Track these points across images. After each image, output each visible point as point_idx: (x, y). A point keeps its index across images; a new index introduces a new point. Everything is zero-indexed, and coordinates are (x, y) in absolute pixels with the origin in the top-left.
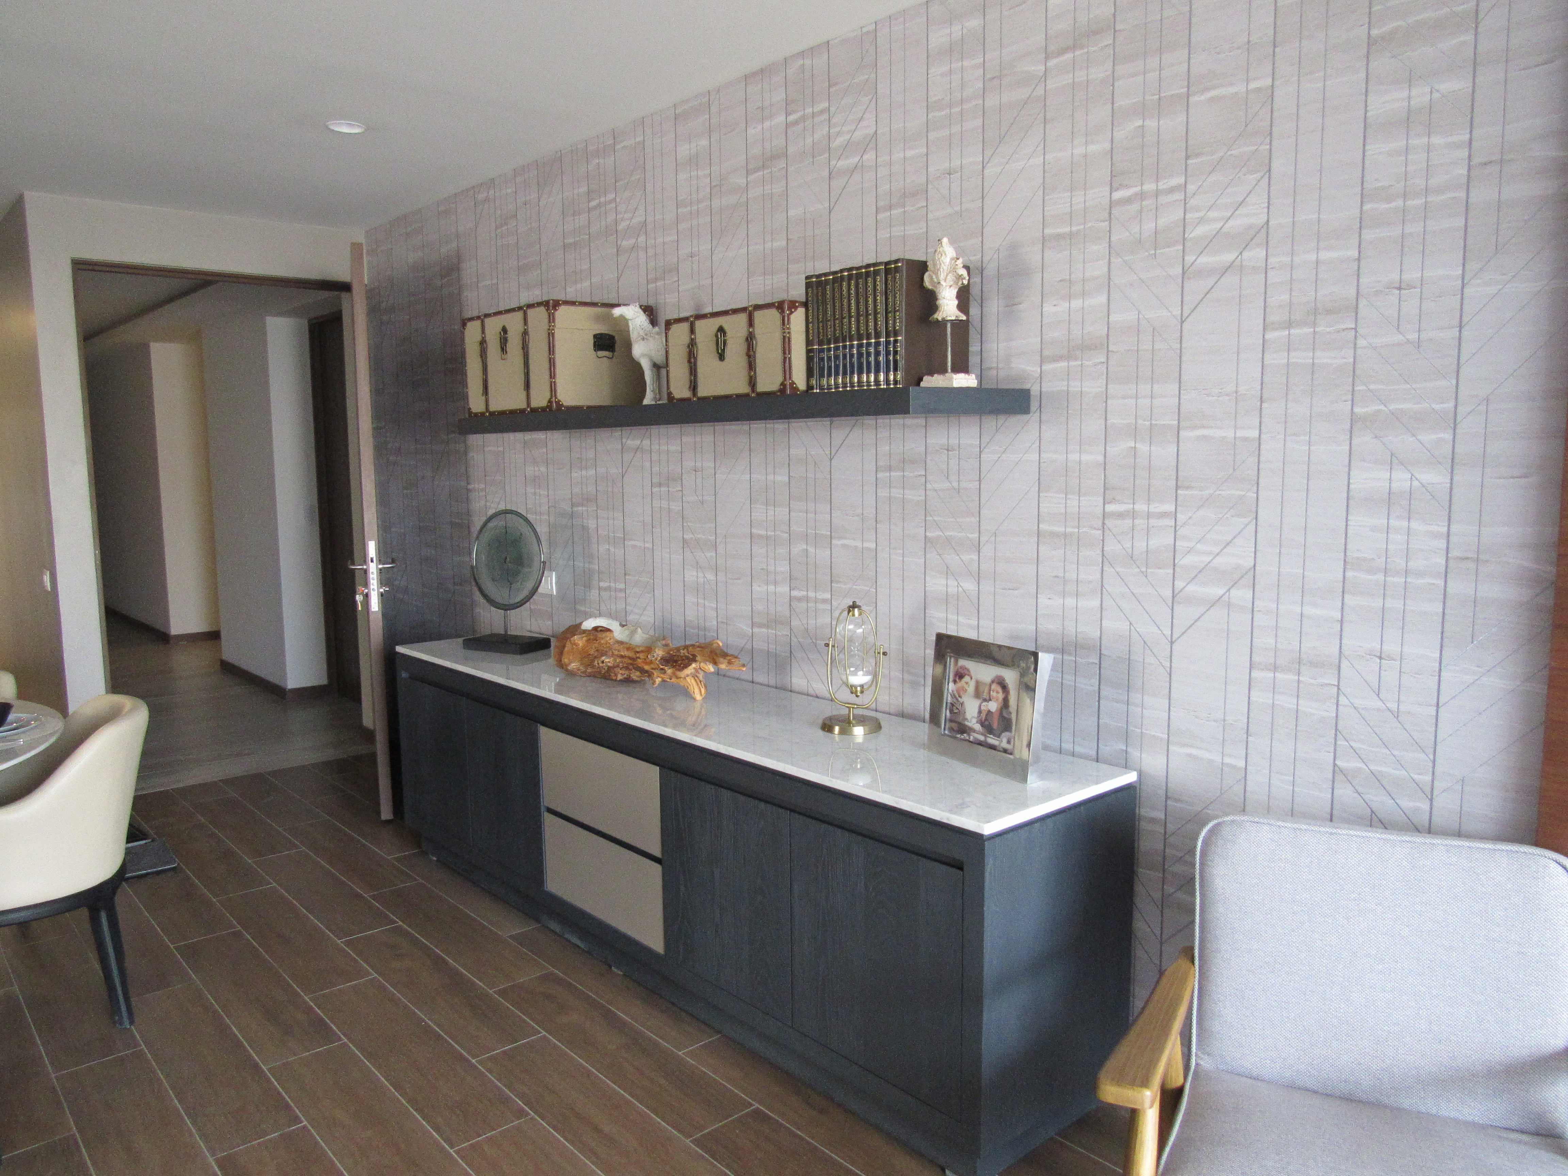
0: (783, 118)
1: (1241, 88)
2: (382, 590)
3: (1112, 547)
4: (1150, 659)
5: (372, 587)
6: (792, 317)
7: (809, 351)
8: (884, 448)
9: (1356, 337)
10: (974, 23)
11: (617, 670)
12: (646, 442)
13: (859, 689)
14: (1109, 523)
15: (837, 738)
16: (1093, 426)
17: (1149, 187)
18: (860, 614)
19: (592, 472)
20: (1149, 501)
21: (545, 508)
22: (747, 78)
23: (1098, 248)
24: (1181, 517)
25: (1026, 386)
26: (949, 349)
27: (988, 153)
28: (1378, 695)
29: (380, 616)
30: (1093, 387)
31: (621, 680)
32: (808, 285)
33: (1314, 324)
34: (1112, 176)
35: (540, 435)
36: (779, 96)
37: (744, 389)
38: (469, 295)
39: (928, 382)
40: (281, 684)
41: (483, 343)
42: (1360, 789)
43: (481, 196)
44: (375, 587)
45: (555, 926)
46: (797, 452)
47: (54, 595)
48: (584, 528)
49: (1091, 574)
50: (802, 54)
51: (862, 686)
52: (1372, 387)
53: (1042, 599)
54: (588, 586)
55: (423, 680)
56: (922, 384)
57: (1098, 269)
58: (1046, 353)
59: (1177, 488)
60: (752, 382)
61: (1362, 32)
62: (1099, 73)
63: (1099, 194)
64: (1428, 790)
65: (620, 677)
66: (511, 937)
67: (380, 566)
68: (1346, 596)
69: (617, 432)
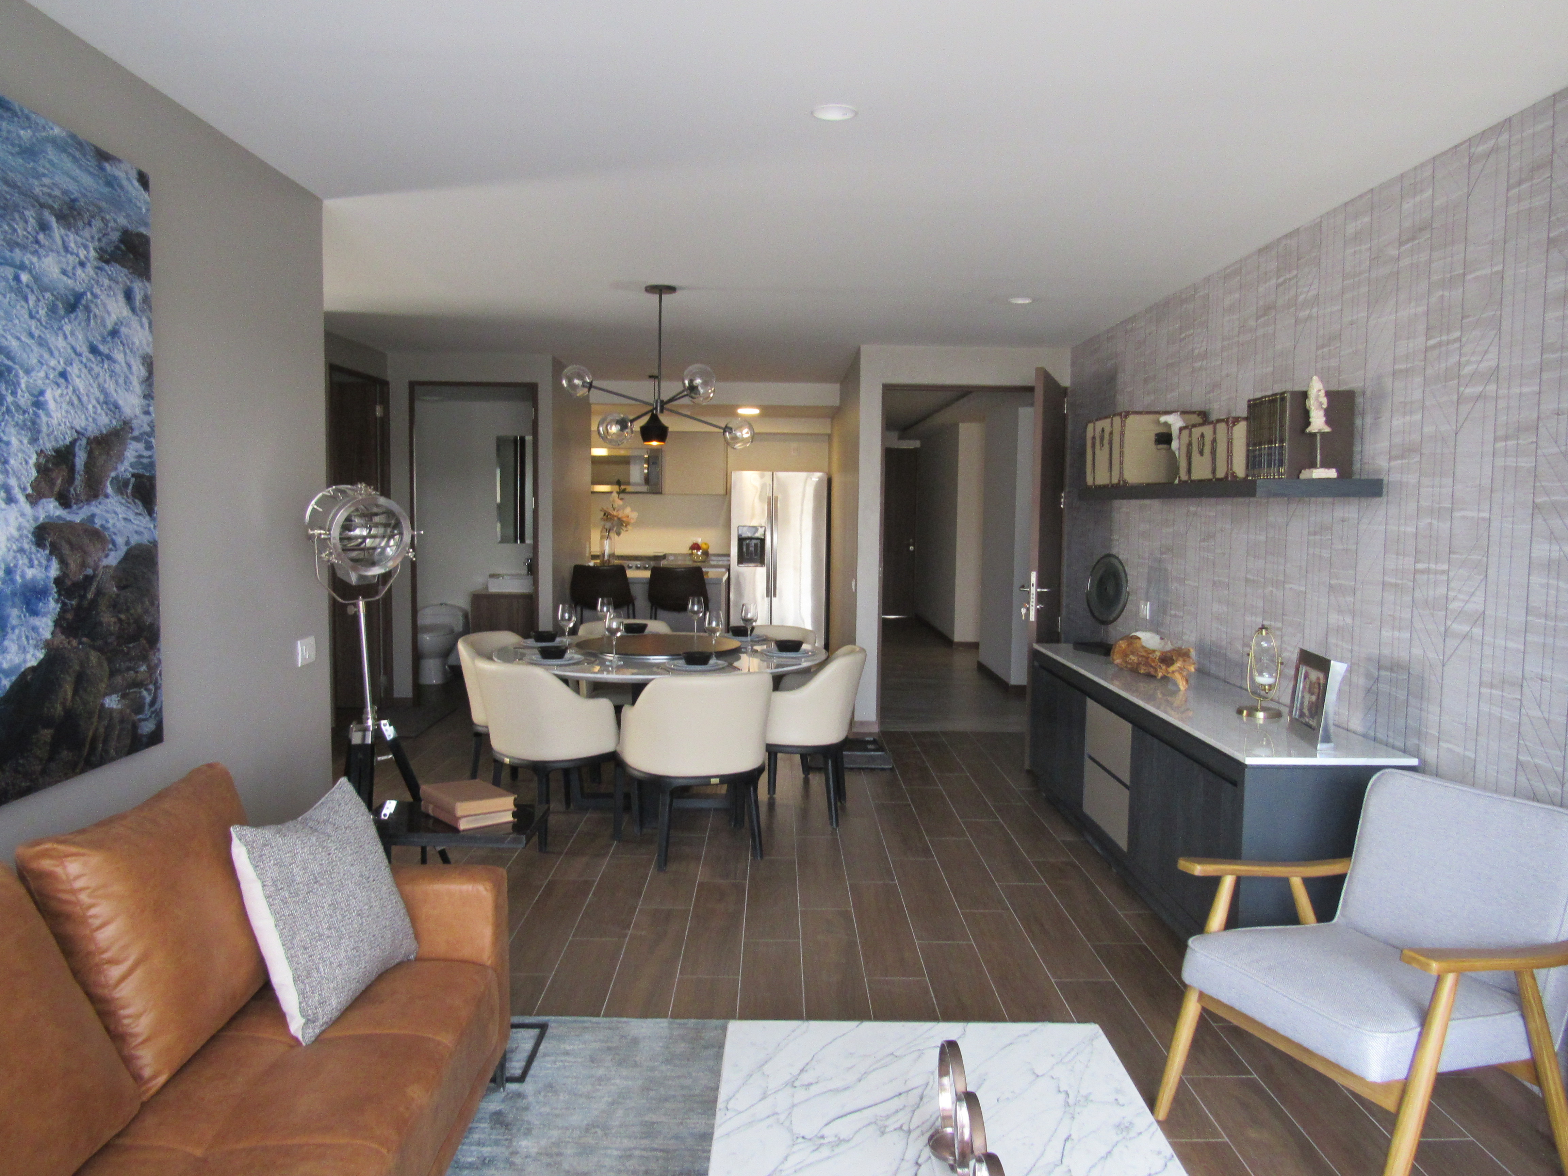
0: (1275, 281)
1: (1488, 271)
2: (1038, 607)
3: (1418, 594)
4: (1433, 678)
5: (1031, 604)
6: (1235, 428)
7: (1248, 451)
8: (1313, 519)
9: (1536, 448)
10: (1367, 219)
11: (1141, 666)
12: (1199, 509)
13: (1267, 687)
14: (1417, 576)
15: (1245, 719)
16: (1412, 507)
17: (1444, 338)
18: (1267, 634)
19: (1171, 530)
20: (1436, 563)
21: (1147, 555)
22: (1260, 251)
23: (1418, 380)
24: (1451, 574)
25: (1381, 477)
26: (1318, 451)
27: (1370, 311)
28: (1540, 707)
29: (1035, 625)
30: (1412, 479)
31: (1142, 674)
32: (1249, 406)
33: (1518, 439)
34: (1428, 329)
35: (1147, 502)
36: (1273, 265)
37: (1210, 476)
38: (1119, 397)
39: (1305, 474)
40: (1007, 680)
41: (1094, 438)
42: (1529, 776)
43: (1129, 327)
44: (1034, 604)
45: (1090, 839)
46: (1271, 519)
47: (855, 594)
48: (1166, 570)
49: (1406, 614)
50: (1286, 236)
51: (1270, 686)
52: (1543, 484)
53: (1383, 632)
54: (1165, 613)
55: (1044, 668)
56: (1302, 476)
57: (1417, 395)
58: (1393, 453)
59: (1450, 552)
60: (1214, 471)
61: (1545, 235)
62: (1423, 257)
63: (1420, 341)
64: (1561, 777)
65: (1142, 671)
66: (1063, 842)
67: (1039, 590)
68: (1528, 634)
69: (1186, 501)
